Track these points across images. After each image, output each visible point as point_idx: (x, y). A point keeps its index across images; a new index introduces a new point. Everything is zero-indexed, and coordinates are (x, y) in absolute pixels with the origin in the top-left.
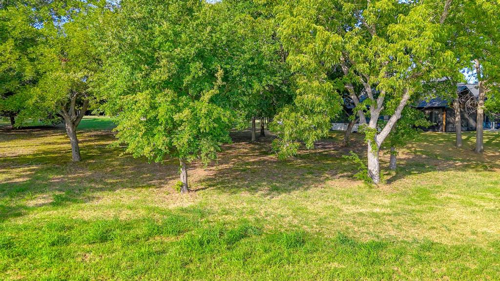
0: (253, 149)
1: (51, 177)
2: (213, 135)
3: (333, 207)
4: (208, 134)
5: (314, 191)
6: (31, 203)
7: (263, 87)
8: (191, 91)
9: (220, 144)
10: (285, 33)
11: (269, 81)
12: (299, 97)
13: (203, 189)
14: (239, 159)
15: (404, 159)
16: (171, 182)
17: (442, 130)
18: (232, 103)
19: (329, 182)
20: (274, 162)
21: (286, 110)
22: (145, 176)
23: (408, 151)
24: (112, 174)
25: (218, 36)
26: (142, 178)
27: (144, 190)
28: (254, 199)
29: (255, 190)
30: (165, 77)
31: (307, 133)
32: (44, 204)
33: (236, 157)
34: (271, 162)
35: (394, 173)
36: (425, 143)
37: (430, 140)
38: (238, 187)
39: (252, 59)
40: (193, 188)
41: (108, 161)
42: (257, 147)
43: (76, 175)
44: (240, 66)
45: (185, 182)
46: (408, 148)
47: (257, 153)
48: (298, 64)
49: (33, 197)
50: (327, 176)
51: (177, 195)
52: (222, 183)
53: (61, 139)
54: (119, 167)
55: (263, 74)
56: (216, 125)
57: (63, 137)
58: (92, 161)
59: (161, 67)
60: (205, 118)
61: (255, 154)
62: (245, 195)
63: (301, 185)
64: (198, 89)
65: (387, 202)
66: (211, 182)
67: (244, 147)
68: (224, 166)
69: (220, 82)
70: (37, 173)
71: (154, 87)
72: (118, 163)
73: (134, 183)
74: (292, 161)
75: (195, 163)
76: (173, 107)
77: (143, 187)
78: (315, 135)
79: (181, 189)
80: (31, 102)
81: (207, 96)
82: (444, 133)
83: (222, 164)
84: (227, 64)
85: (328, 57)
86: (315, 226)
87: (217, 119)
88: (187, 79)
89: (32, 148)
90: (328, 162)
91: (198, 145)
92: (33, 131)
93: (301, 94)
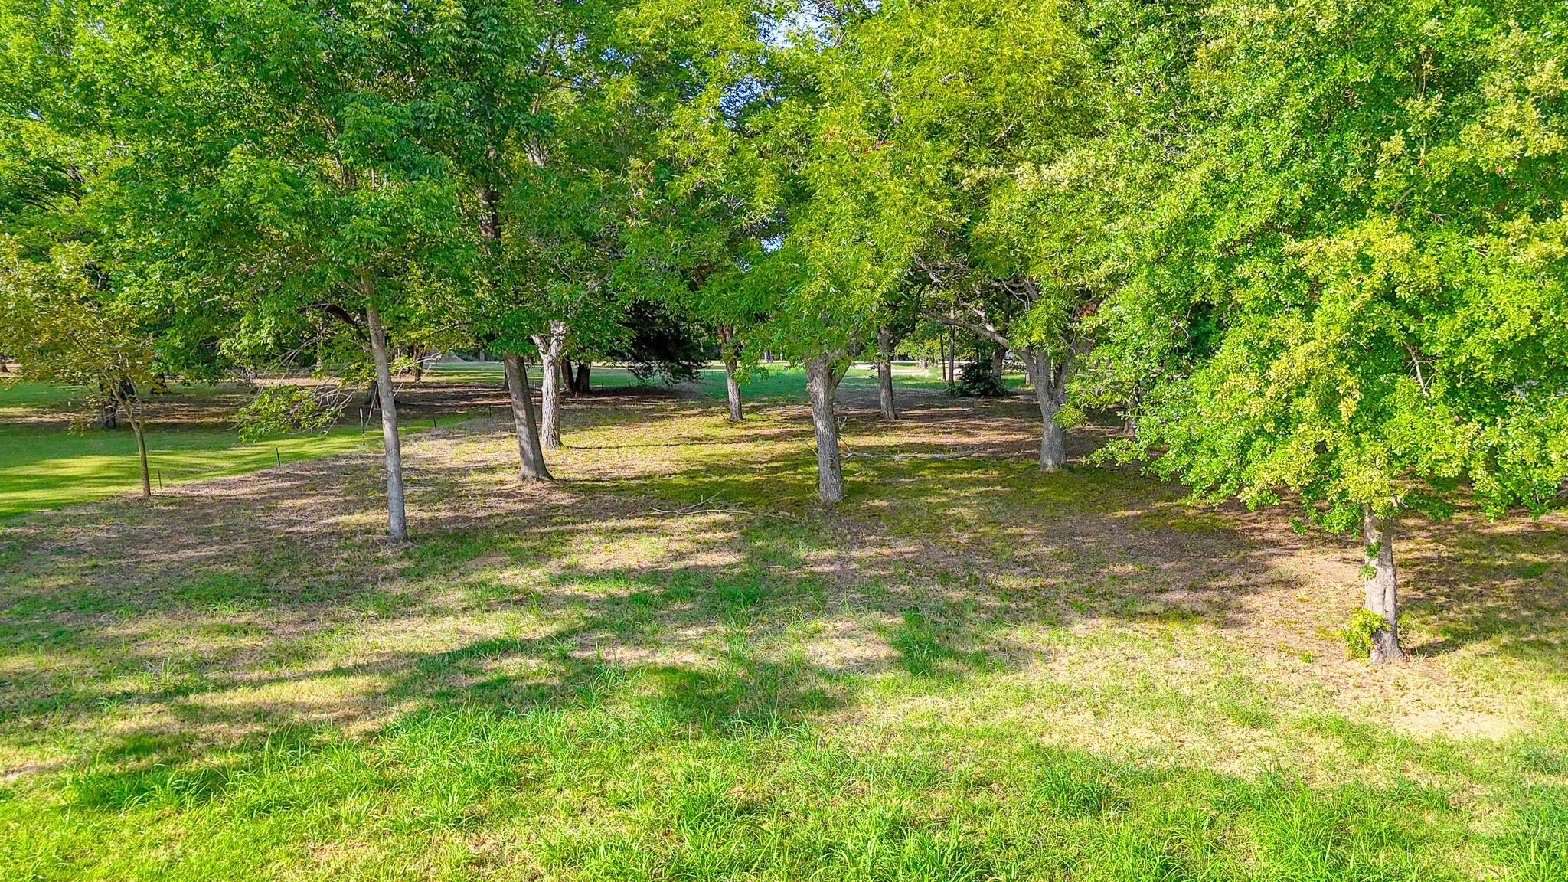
1: (801, 554)
6: (823, 654)
24: (988, 552)
41: (931, 506)
43: (871, 552)
54: (991, 530)
58: (877, 503)
70: (747, 536)
72: (972, 513)
79: (1371, 645)
89: (663, 454)
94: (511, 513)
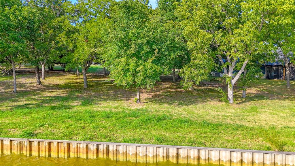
0: (173, 85)
1: (77, 94)
2: (152, 77)
3: (206, 112)
4: (150, 77)
5: (200, 106)
6: (73, 104)
7: (176, 56)
8: (143, 58)
9: (155, 81)
10: (185, 33)
11: (178, 53)
12: (192, 61)
13: (146, 102)
14: (165, 90)
15: (255, 93)
16: (132, 99)
17: (283, 79)
18: (161, 63)
19: (208, 102)
20: (183, 92)
21: (186, 66)
22: (119, 96)
23: (259, 89)
24: (104, 94)
25: (156, 34)
26: (118, 97)
27: (119, 102)
28: (170, 107)
29: (171, 104)
30: (133, 52)
31: (196, 77)
32: (78, 105)
33: (163, 89)
34: (181, 92)
35: (244, 100)
36: (270, 86)
37: (273, 84)
38: (163, 102)
39: (171, 44)
40: (142, 102)
41: (100, 88)
42: (175, 84)
43: (87, 94)
44: (165, 47)
45: (139, 99)
46: (260, 88)
47: (175, 87)
48: (191, 47)
49: (72, 102)
50: (209, 99)
51: (135, 104)
52: (156, 100)
53: (74, 77)
54: (106, 91)
55: (176, 50)
56: (154, 73)
57: (75, 76)
58: (93, 88)
59: (132, 48)
60: (149, 70)
61: (174, 88)
62: (166, 106)
63: (194, 103)
64: (146, 57)
65: (233, 111)
66: (150, 100)
67: (168, 84)
68: (157, 93)
69: (156, 54)
70: (70, 92)
71: (127, 56)
72: (106, 89)
73: (115, 98)
74: (193, 92)
75: (143, 91)
76: (136, 65)
77: (119, 100)
78: (200, 79)
79: (137, 102)
80: (73, 60)
81: (150, 61)
82: (284, 81)
83: (156, 92)
84: (160, 46)
85: (205, 44)
86: (195, 118)
87: (154, 70)
88: (142, 53)
89: (62, 81)
90: (212, 93)
91: (145, 81)
92: (59, 72)
93: (193, 60)
94: (34, 89)
